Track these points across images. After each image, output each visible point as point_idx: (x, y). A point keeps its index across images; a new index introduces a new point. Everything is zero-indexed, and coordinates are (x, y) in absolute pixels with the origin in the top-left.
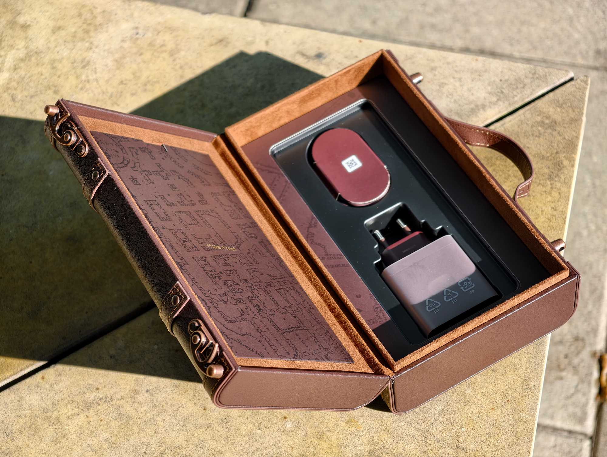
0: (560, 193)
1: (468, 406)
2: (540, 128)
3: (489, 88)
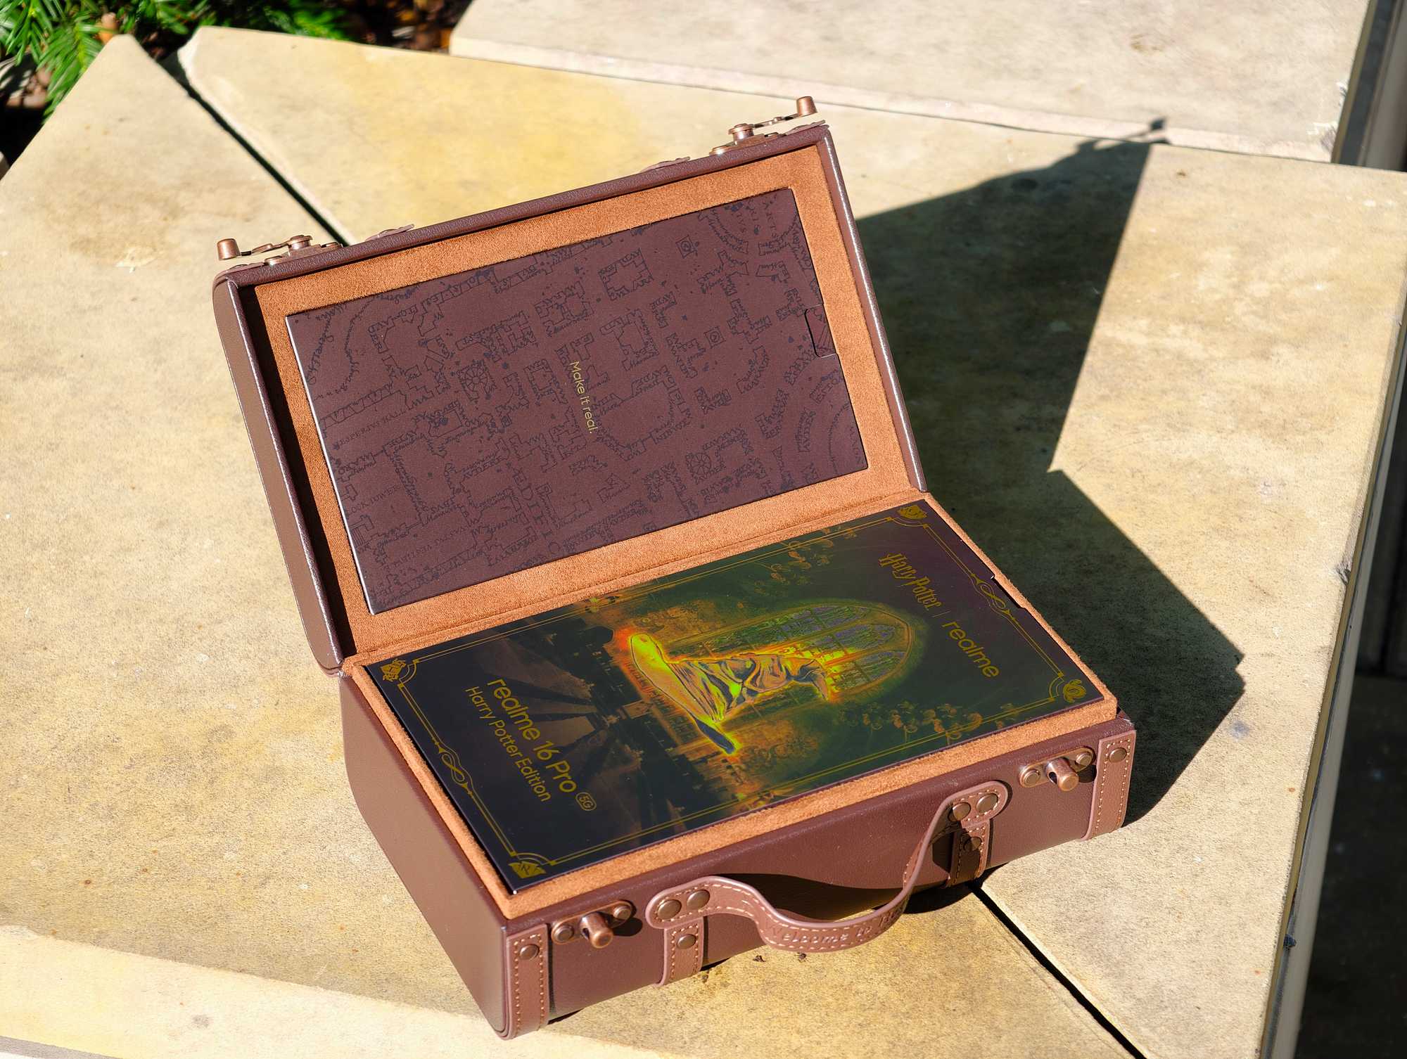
3: (1174, 988)
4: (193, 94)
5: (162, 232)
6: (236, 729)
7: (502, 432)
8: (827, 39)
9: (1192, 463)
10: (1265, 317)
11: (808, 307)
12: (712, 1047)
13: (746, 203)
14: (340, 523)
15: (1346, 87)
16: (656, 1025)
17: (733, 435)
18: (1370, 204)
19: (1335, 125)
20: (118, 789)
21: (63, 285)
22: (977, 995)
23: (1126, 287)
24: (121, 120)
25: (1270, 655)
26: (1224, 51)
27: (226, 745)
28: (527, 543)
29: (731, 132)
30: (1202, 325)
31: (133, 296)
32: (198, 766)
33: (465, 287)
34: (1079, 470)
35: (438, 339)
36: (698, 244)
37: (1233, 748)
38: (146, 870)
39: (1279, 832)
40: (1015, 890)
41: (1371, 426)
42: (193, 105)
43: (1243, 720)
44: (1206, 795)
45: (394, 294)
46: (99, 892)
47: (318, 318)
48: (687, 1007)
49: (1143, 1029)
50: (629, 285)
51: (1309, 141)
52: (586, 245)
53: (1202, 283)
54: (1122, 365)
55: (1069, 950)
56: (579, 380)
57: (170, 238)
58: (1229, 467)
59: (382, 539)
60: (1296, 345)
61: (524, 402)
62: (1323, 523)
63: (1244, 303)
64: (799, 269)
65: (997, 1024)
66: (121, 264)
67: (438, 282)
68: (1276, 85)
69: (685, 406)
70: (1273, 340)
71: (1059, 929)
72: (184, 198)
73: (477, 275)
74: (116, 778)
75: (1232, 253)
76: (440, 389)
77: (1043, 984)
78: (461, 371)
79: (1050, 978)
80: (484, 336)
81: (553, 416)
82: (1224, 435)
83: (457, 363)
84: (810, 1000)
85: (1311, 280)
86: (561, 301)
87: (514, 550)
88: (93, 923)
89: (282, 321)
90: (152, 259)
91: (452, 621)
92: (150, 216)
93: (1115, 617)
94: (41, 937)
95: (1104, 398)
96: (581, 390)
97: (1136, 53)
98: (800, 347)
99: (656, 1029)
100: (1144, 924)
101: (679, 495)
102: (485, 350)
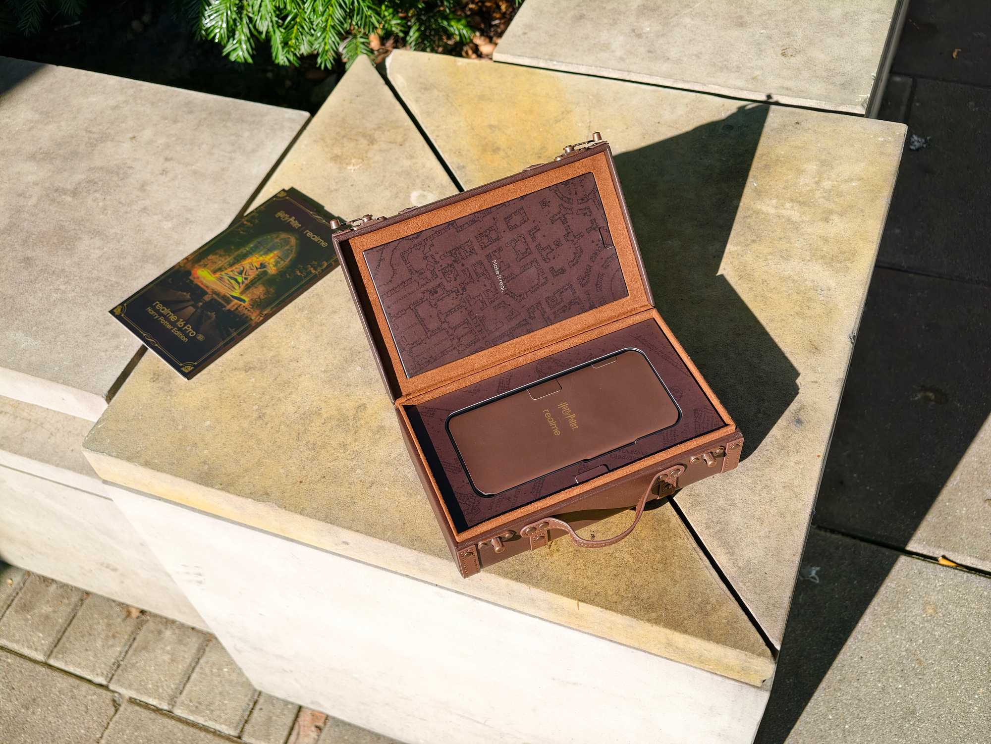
0: (616, 602)
1: (406, 495)
2: (700, 599)
3: (756, 562)
4: (388, 83)
5: (367, 152)
6: (368, 406)
7: (462, 294)
8: (649, 52)
9: (790, 277)
10: (828, 200)
11: (601, 226)
12: (549, 583)
13: (571, 181)
14: (392, 340)
15: (875, 75)
16: (527, 570)
17: (567, 287)
18: (881, 139)
19: (869, 95)
20: (318, 435)
21: (325, 178)
22: (668, 561)
23: (768, 182)
24: (357, 96)
25: (816, 382)
26: (822, 56)
27: (363, 414)
28: (475, 342)
29: (564, 149)
30: (801, 203)
31: (352, 184)
32: (351, 425)
33: (443, 231)
34: (739, 280)
35: (432, 256)
36: (549, 202)
37: (794, 432)
38: (324, 477)
39: (811, 479)
40: (690, 505)
41: (871, 259)
42: (386, 88)
43: (800, 417)
44: (780, 458)
45: (411, 237)
46: (305, 487)
47: (377, 251)
48: (541, 561)
49: (740, 584)
50: (518, 224)
51: (856, 105)
52: (498, 207)
53: (801, 181)
54: (763, 224)
55: (711, 539)
56: (496, 268)
57: (370, 155)
58: (806, 280)
59: (411, 346)
60: (841, 215)
61: (472, 280)
62: (845, 311)
63: (819, 192)
64: (596, 209)
65: (675, 578)
66: (349, 168)
67: (431, 230)
68: (844, 74)
69: (545, 276)
70: (831, 212)
71: (708, 527)
72: (377, 134)
73: (449, 225)
74: (318, 429)
75: (816, 165)
76: (434, 278)
77: (698, 557)
78: (442, 269)
79: (701, 553)
80: (453, 252)
81: (485, 286)
82: (805, 262)
83: (441, 266)
84: (594, 561)
85: (852, 180)
86: (487, 234)
87: (470, 346)
88: (301, 503)
89: (361, 254)
90: (361, 165)
91: (443, 379)
92: (363, 142)
93: (748, 359)
94: (280, 509)
95: (754, 241)
96: (497, 272)
97: (783, 58)
98: (597, 245)
99: (526, 573)
100: (746, 526)
101: (543, 315)
102: (453, 259)
